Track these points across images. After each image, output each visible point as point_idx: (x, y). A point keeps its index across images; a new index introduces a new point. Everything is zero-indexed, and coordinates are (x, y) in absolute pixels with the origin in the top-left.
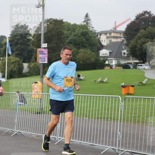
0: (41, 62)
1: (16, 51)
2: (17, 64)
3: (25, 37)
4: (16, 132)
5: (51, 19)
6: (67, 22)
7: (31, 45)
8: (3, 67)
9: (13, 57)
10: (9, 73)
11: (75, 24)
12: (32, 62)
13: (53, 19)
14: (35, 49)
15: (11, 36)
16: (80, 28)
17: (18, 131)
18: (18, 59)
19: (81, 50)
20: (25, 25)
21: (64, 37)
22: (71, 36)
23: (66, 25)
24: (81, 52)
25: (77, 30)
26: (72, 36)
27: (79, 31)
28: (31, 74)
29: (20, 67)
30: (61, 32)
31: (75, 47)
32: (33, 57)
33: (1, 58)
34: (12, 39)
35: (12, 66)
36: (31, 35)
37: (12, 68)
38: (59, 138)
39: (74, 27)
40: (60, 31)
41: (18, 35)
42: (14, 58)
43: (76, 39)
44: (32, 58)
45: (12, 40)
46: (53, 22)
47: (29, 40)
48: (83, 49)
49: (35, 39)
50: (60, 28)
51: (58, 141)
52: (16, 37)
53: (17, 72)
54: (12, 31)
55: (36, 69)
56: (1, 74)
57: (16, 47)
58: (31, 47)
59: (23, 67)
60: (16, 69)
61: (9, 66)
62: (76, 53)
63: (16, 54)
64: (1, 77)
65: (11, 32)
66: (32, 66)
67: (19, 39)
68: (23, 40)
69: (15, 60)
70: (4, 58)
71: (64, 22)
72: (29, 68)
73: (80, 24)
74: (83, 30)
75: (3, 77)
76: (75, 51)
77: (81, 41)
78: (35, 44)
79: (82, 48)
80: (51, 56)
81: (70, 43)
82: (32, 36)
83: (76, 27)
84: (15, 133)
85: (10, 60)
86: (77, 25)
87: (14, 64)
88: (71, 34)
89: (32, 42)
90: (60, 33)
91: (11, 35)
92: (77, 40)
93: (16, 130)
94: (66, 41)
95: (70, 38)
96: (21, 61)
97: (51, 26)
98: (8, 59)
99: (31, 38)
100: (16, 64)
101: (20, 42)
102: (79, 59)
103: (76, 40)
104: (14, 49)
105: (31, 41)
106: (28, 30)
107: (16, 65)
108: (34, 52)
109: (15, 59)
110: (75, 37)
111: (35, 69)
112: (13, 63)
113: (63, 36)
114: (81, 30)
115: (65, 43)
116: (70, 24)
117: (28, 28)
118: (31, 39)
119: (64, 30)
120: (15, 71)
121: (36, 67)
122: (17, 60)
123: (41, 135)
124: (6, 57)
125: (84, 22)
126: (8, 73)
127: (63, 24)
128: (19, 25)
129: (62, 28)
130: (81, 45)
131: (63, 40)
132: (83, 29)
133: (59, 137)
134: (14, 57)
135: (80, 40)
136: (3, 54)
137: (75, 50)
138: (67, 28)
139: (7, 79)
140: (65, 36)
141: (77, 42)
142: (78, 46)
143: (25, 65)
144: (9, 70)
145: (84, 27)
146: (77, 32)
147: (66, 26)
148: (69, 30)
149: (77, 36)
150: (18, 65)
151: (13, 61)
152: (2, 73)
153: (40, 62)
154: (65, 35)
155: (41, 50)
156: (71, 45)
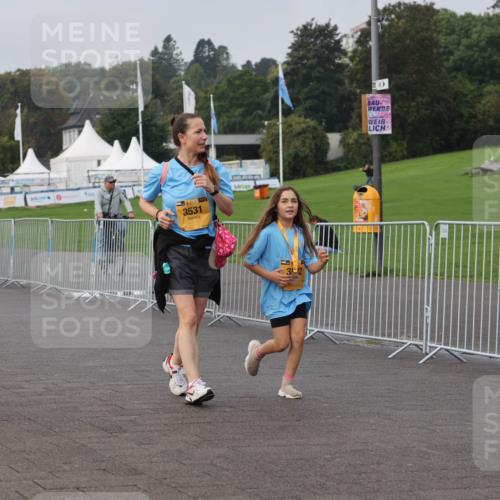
0: (375, 132)
1: (306, 99)
2: (311, 136)
3: (330, 60)
4: (312, 333)
5: (399, 4)
6: (445, 10)
7: (347, 81)
8: (271, 147)
9: (297, 119)
10: (290, 163)
11: (468, 16)
12: (350, 130)
13: (405, 4)
14: (358, 91)
15: (290, 59)
16: (483, 24)
17: (316, 330)
18: (312, 123)
19: (490, 88)
20: (328, 25)
21: (438, 53)
22: (459, 50)
23: (443, 19)
24: (490, 93)
25: (476, 32)
26: (461, 48)
27: (480, 33)
28: (349, 164)
29: (319, 143)
30: (431, 39)
31: (471, 81)
32: (354, 115)
33: (266, 123)
34: (292, 66)
35: (297, 143)
36: (345, 53)
37: (296, 148)
38: (430, 347)
39: (465, 24)
40: (427, 35)
41: (310, 55)
42: (302, 119)
43: (472, 56)
44: (351, 118)
45: (293, 69)
46: (405, 14)
47: (342, 67)
48: (494, 84)
49: (356, 65)
50: (427, 29)
51: (427, 354)
52: (305, 61)
53: (310, 158)
54: (293, 44)
55: (363, 147)
56: (268, 166)
57: (306, 90)
58: (348, 86)
59: (328, 144)
60: (308, 151)
61: (290, 142)
62: (475, 97)
63: (306, 109)
64: (268, 176)
65: (290, 48)
66: (351, 141)
67: (312, 67)
68: (324, 67)
69: (303, 125)
70: (274, 121)
71: (438, 11)
72: (344, 146)
73: (482, 15)
74: (493, 31)
75: (274, 174)
76: (472, 91)
77: (487, 62)
78: (358, 76)
79: (492, 81)
80: (405, 109)
81: (457, 68)
82: (350, 54)
83: (473, 23)
84: (309, 335)
85: (290, 126)
86: (473, 17)
87: (301, 138)
88: (459, 44)
89: (348, 74)
90: (427, 42)
91: (289, 55)
92: (477, 60)
93: (311, 326)
94: (445, 63)
95: (458, 54)
96: (320, 129)
97: (400, 24)
98: (283, 123)
99: (346, 60)
100: (306, 138)
101: (315, 73)
102: (484, 115)
103: (472, 59)
104: (301, 96)
105: (346, 70)
106: (337, 38)
107: (308, 141)
108: (355, 101)
109: (304, 122)
110: (470, 53)
111: (360, 148)
112: (299, 134)
113: (435, 51)
114: (488, 31)
115: (443, 70)
116: (453, 15)
117: (337, 32)
118: (348, 65)
119: (439, 32)
120: (306, 157)
121: (364, 144)
122: (309, 127)
123: (380, 338)
124: (278, 118)
125: (494, 7)
126: (287, 163)
127: (435, 18)
128: (311, 25)
129: (433, 28)
130: (488, 73)
131: (436, 62)
132: (492, 26)
133: (429, 344)
134: (300, 116)
135: (484, 58)
136: (269, 111)
137: (472, 88)
138: (447, 28)
139: (285, 179)
140: (442, 50)
141: (476, 65)
142: (480, 77)
143: (334, 139)
144: (290, 155)
145: (493, 21)
146: (475, 36)
147: (443, 22)
148: (453, 32)
149: (475, 49)
150: (314, 138)
151: (297, 128)
152: (270, 165)
153: (370, 133)
154: (441, 47)
155: (373, 97)
156: (459, 76)
